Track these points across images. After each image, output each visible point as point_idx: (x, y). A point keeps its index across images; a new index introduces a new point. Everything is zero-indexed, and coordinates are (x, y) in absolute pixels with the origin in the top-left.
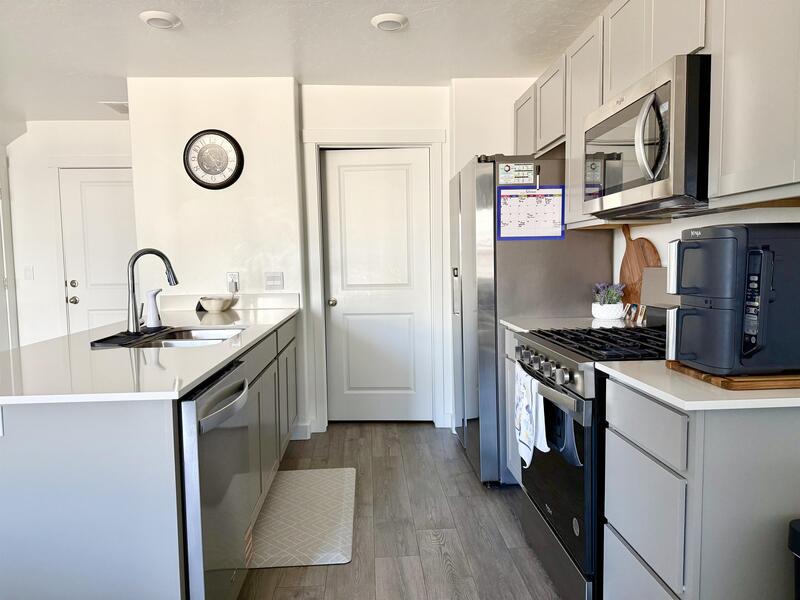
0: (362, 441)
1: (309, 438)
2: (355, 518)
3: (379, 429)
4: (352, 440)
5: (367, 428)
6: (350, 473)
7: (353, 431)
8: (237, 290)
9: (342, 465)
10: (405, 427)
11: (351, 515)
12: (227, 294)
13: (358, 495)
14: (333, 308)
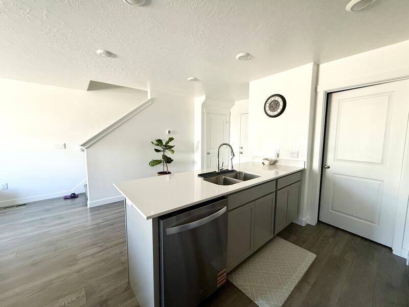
0: (331, 240)
1: (304, 225)
2: (296, 287)
3: (347, 236)
4: (325, 236)
5: (340, 232)
6: (311, 257)
7: (330, 232)
8: (278, 157)
9: (310, 249)
10: (367, 243)
11: (294, 285)
12: (274, 158)
13: (307, 274)
14: (328, 170)
